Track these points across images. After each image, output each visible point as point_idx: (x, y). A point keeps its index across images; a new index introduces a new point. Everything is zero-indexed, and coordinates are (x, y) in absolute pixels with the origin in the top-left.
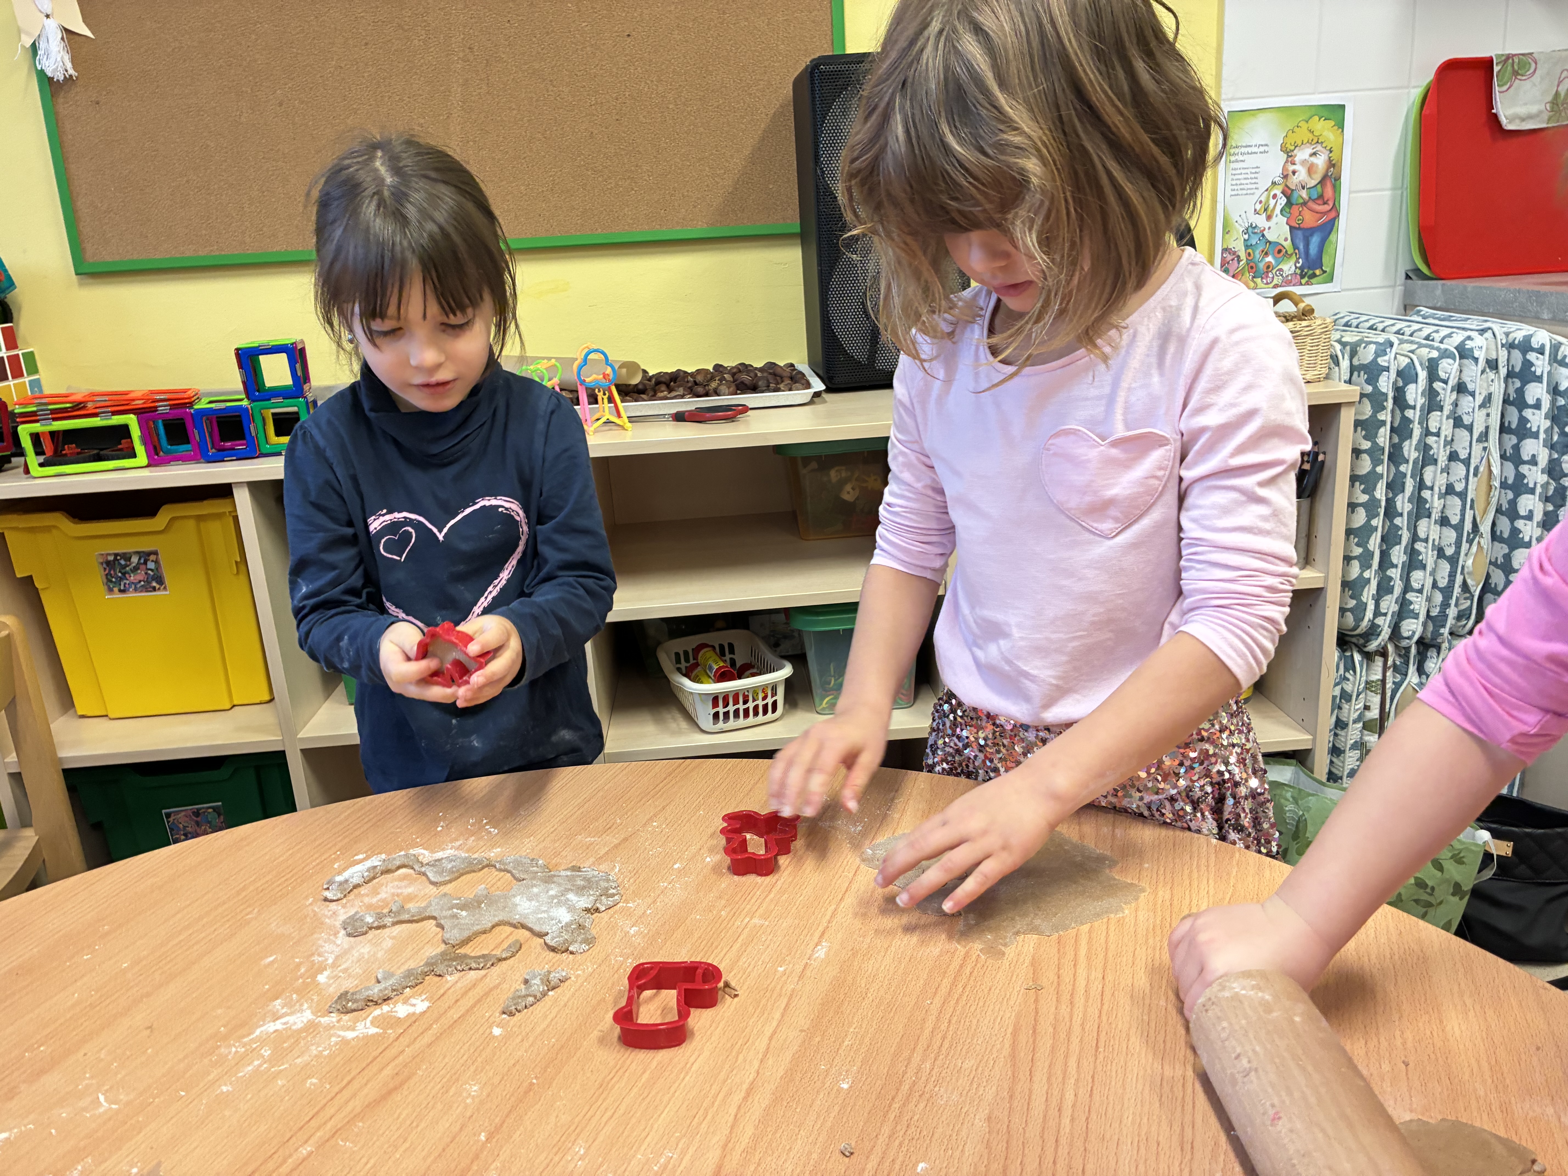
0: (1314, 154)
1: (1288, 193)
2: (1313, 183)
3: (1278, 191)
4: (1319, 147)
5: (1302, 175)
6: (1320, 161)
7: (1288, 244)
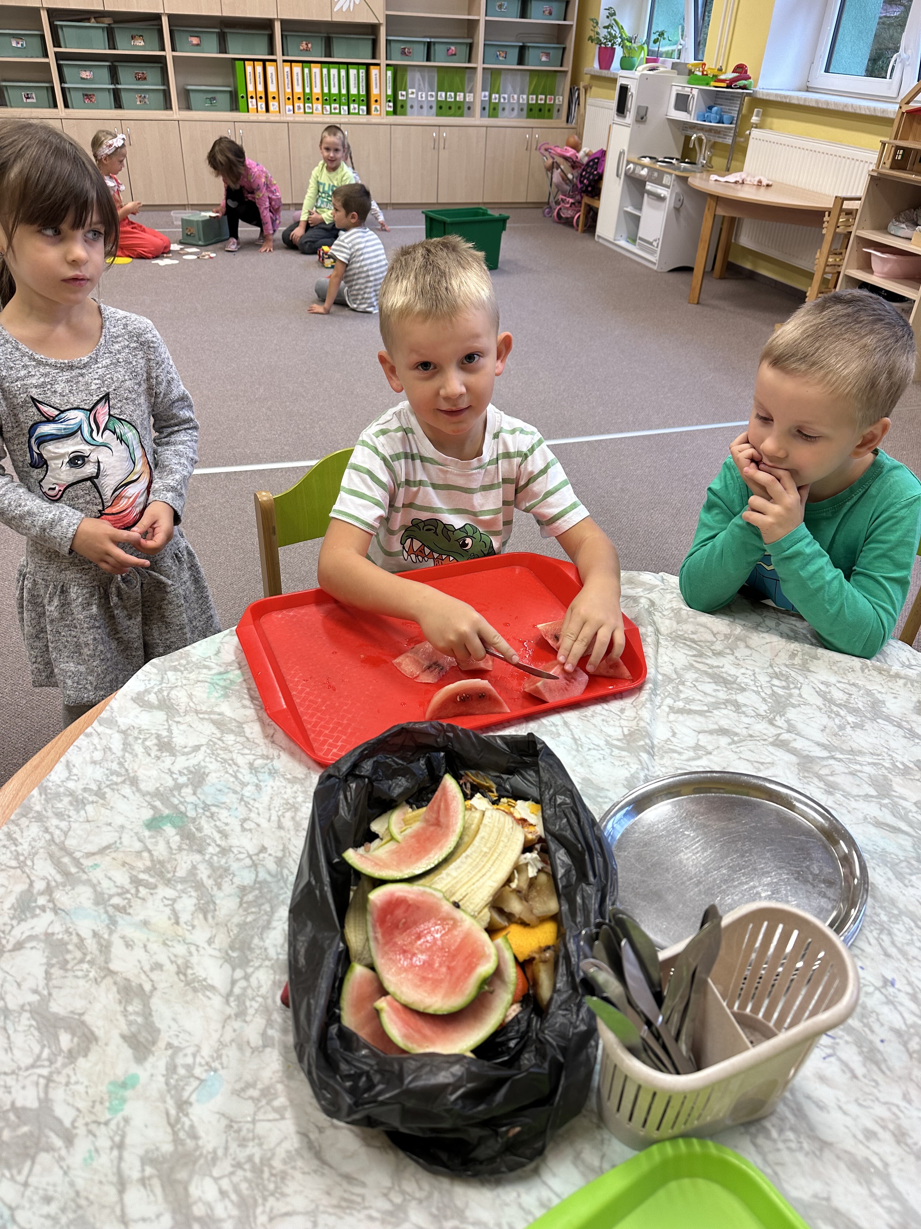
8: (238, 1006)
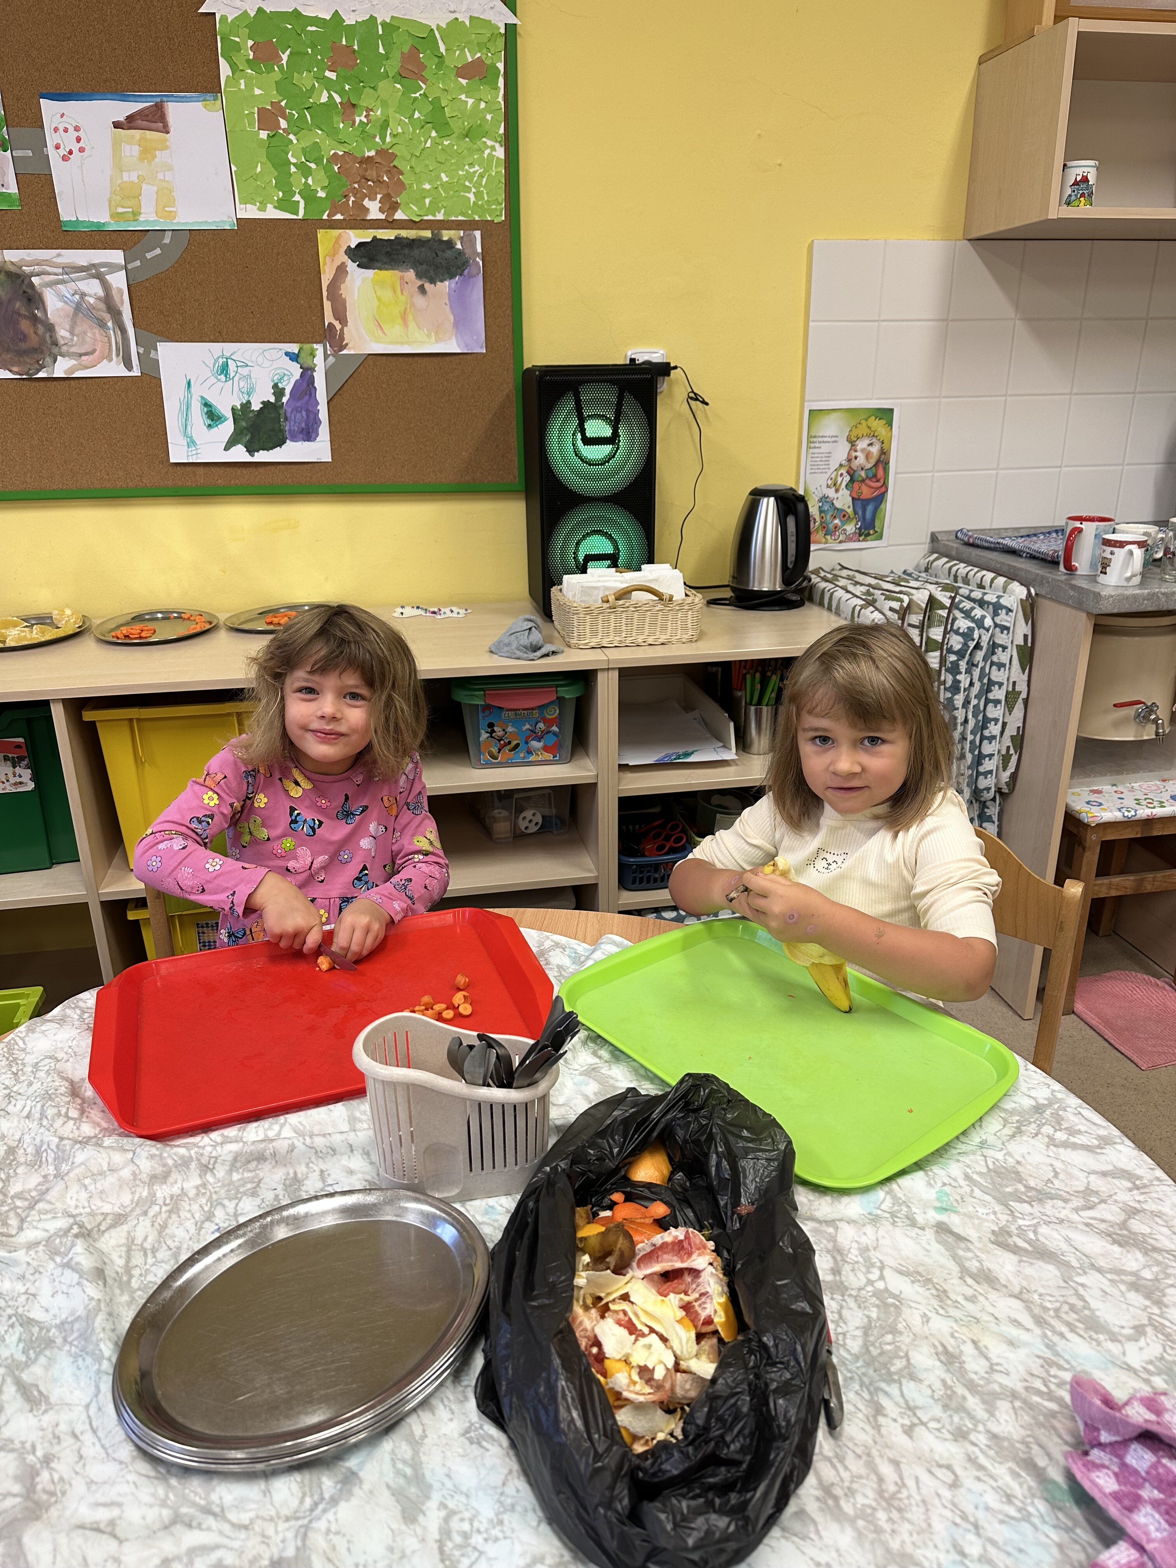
0: (871, 444)
1: (851, 473)
2: (869, 466)
3: (843, 471)
4: (874, 440)
5: (861, 459)
6: (875, 450)
7: (850, 511)
8: (869, 1258)
